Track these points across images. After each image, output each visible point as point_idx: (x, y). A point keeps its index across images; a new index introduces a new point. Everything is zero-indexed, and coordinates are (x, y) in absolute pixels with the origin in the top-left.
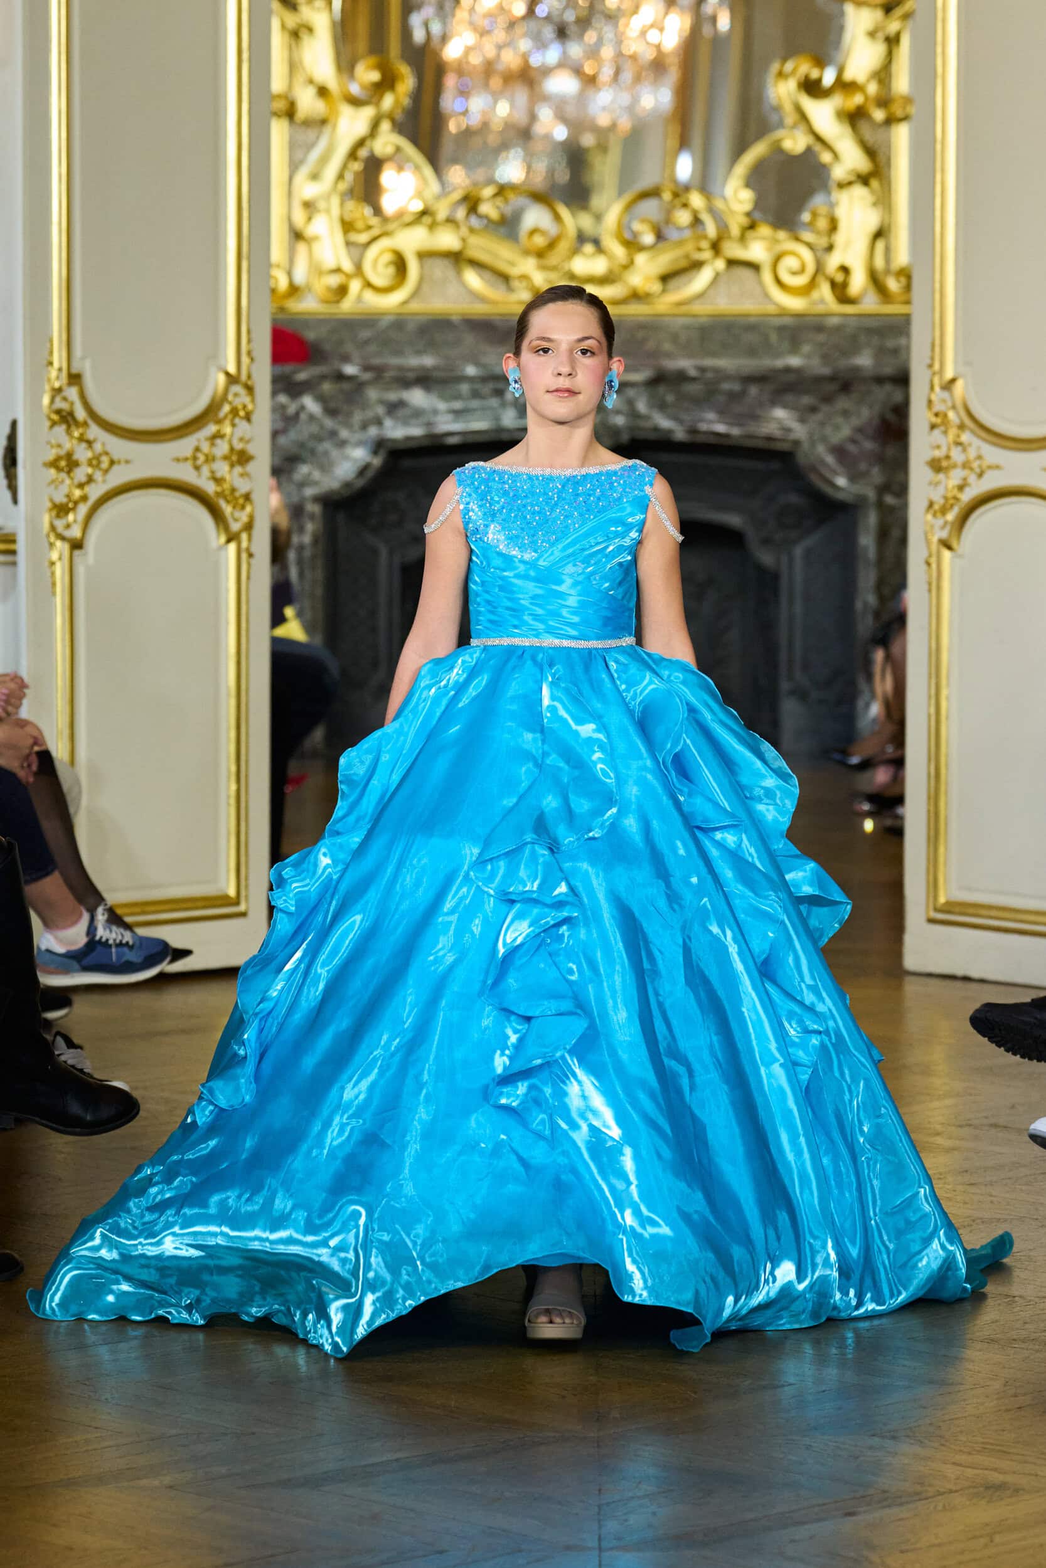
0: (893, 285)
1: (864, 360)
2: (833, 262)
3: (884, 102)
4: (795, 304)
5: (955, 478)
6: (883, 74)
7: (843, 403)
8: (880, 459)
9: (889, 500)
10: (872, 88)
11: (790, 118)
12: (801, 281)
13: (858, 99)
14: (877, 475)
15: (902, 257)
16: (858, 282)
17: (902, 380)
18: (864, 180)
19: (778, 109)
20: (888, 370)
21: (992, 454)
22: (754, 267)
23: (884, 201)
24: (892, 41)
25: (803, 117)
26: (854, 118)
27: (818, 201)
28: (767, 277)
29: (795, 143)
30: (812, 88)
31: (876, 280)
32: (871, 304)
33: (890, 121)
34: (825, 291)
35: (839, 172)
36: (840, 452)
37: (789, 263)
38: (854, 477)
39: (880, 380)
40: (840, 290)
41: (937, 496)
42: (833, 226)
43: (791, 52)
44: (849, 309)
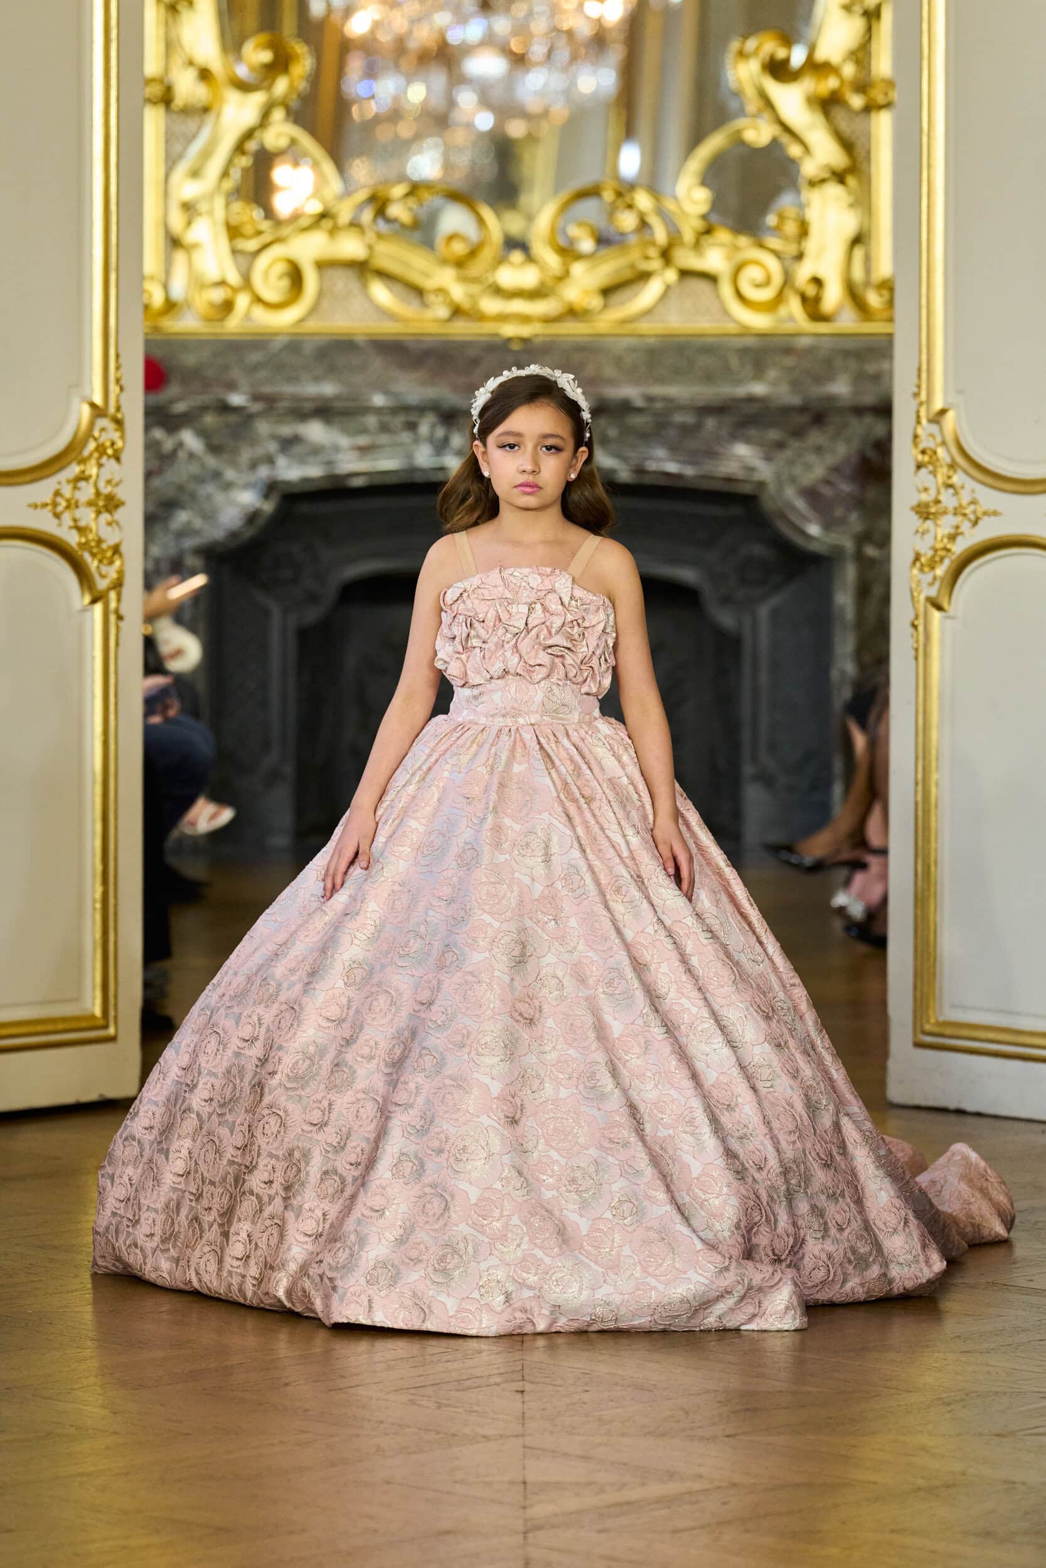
0: (873, 299)
1: (841, 388)
2: (804, 272)
3: (862, 86)
4: (758, 321)
5: (946, 525)
6: (862, 54)
7: (816, 437)
8: (860, 503)
9: (871, 551)
10: (849, 70)
11: (753, 104)
12: (766, 295)
13: (831, 84)
14: (855, 522)
15: (884, 267)
16: (833, 296)
17: (884, 410)
18: (840, 177)
19: (738, 94)
21: (988, 498)
22: (711, 278)
23: (863, 202)
24: (872, 16)
25: (767, 104)
26: (827, 105)
27: (786, 201)
28: (726, 289)
29: (759, 133)
30: (778, 69)
31: (854, 295)
32: (848, 322)
33: (869, 109)
34: (794, 307)
35: (810, 168)
36: (811, 495)
37: (752, 273)
38: (828, 525)
39: (859, 411)
40: (812, 305)
41: (925, 547)
42: (804, 230)
43: (753, 28)
44: (822, 328)
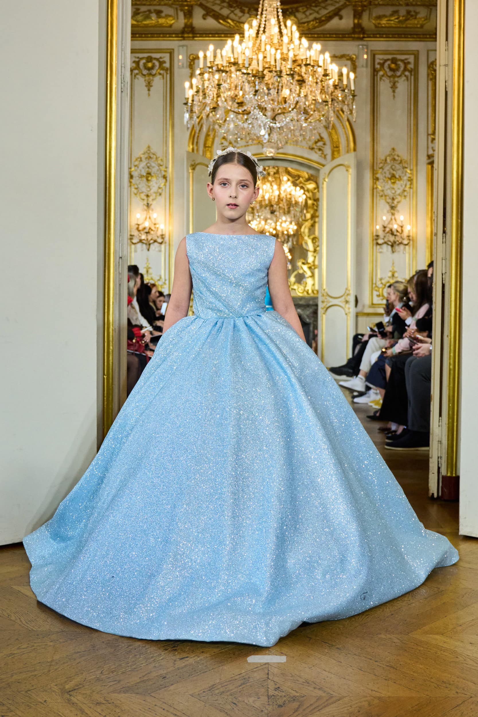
0: (315, 292)
1: (311, 303)
2: (306, 289)
3: (314, 265)
4: (301, 295)
5: (325, 304)
6: (314, 262)
7: (308, 309)
8: (313, 317)
9: (315, 323)
10: (312, 264)
11: (300, 267)
12: (302, 291)
13: (310, 265)
14: (313, 319)
15: (317, 287)
16: (310, 292)
17: (317, 305)
18: (311, 277)
19: (298, 267)
20: (314, 304)
21: (331, 300)
22: (295, 290)
23: (314, 279)
24: (315, 257)
25: (302, 268)
26: (310, 268)
27: (304, 280)
28: (297, 291)
29: (301, 271)
30: (303, 263)
31: (313, 291)
32: (312, 295)
33: (315, 268)
34: (305, 293)
35: (307, 276)
36: (308, 316)
37: (300, 289)
38: (310, 319)
39: (313, 305)
40: (308, 293)
41: (323, 306)
42: (306, 283)
43: (300, 258)
44: (309, 296)
